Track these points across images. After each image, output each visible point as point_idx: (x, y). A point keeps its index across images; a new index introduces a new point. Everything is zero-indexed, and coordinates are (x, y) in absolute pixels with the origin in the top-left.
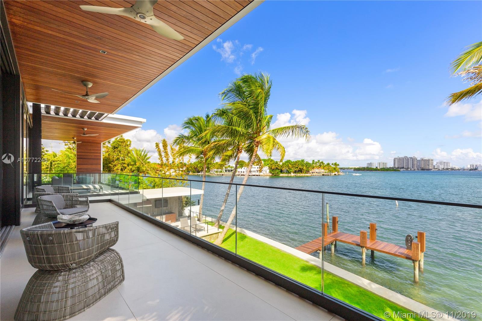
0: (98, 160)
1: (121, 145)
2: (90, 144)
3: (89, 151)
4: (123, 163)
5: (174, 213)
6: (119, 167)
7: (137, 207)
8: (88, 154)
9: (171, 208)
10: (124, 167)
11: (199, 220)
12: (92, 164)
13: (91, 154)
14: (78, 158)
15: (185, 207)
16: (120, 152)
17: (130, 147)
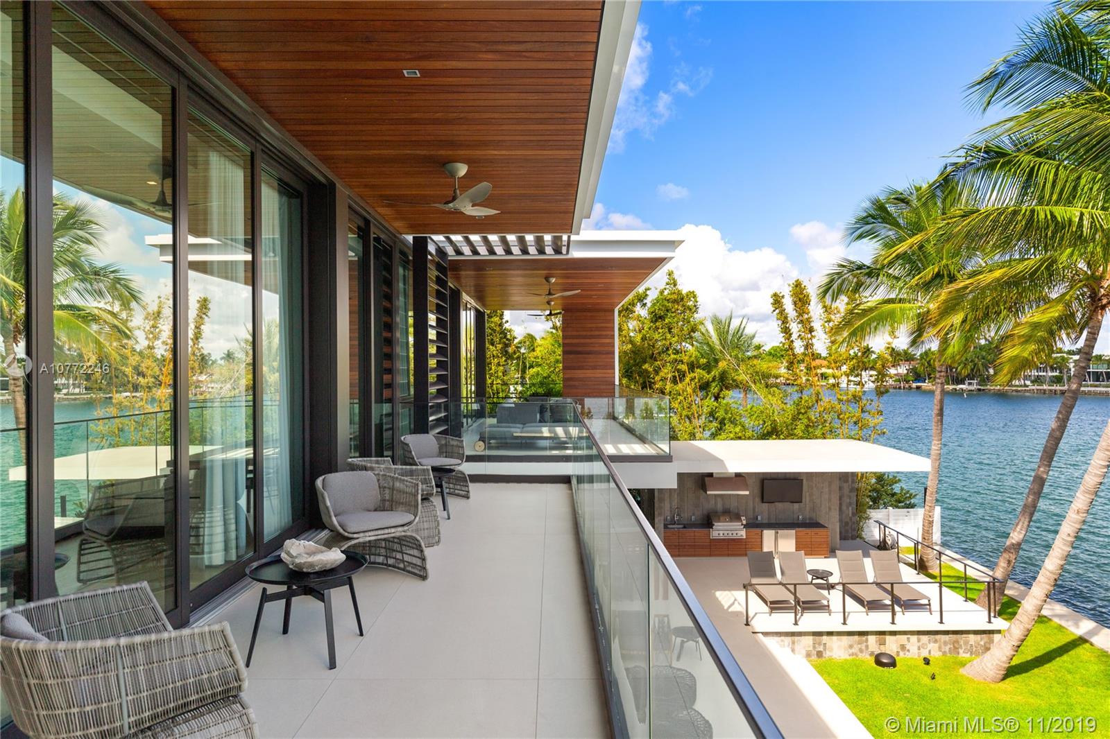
0: (609, 356)
1: (673, 310)
2: (589, 314)
3: (589, 333)
4: (676, 360)
5: (825, 527)
6: (667, 372)
7: (708, 493)
8: (588, 341)
9: (813, 509)
10: (679, 371)
11: (921, 566)
12: (594, 368)
13: (593, 340)
14: (565, 352)
15: (870, 507)
16: (670, 330)
17: (696, 315)
